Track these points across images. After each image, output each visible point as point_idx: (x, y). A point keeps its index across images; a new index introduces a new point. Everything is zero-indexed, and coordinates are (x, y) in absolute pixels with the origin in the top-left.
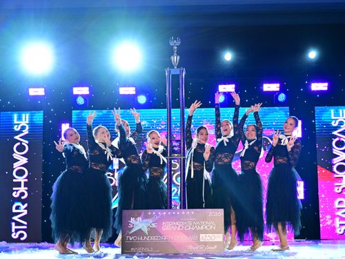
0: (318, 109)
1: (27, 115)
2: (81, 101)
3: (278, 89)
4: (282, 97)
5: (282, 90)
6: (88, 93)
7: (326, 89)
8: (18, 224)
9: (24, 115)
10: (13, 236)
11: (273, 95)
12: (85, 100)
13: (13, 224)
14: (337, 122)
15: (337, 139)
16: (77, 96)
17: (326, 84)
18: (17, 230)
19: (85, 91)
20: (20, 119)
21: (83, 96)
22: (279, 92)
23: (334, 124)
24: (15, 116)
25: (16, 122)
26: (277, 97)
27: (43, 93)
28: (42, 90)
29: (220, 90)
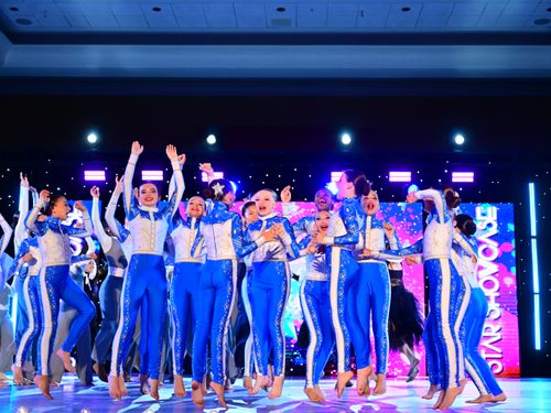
3: (409, 179)
5: (415, 180)
6: (161, 178)
7: (471, 180)
11: (403, 186)
14: (485, 223)
15: (484, 247)
17: (472, 174)
19: (158, 175)
22: (410, 184)
23: (480, 226)
26: (407, 189)
27: (103, 178)
28: (103, 173)
29: (333, 179)
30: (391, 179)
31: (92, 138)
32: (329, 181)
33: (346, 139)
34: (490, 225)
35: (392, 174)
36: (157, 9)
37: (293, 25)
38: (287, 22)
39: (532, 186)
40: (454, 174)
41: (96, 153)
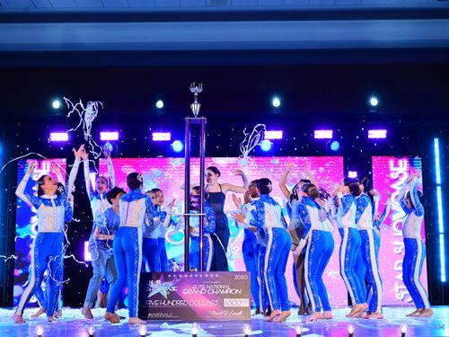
0: (375, 159)
1: (49, 163)
3: (331, 136)
4: (335, 146)
5: (335, 138)
6: (117, 138)
7: (384, 136)
9: (44, 163)
11: (326, 142)
12: (114, 147)
14: (397, 174)
16: (105, 142)
17: (385, 131)
19: (114, 136)
20: (40, 166)
21: (111, 142)
23: (393, 176)
26: (330, 145)
27: (67, 139)
28: (66, 134)
29: (266, 137)
30: (316, 137)
31: (56, 104)
32: (264, 138)
33: (276, 102)
34: (401, 175)
35: (316, 132)
37: (229, 4)
38: (224, 2)
39: (436, 141)
40: (370, 132)
41: (60, 117)
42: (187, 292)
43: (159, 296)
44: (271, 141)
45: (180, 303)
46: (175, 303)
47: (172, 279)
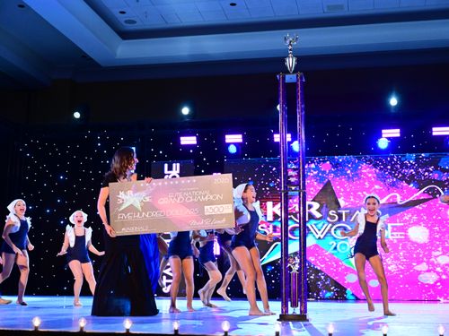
1: (178, 165)
2: (233, 149)
6: (241, 141)
8: (169, 277)
9: (174, 165)
10: (164, 290)
12: (238, 148)
13: (164, 277)
16: (229, 144)
18: (168, 284)
19: (238, 138)
20: (170, 168)
21: (235, 144)
24: (166, 165)
25: (166, 171)
27: (195, 142)
28: (194, 138)
29: (383, 136)
30: (434, 134)
31: (186, 111)
32: (381, 136)
33: (393, 101)
35: (434, 129)
36: (233, 4)
37: (346, 9)
38: (341, 7)
41: (189, 122)
42: (163, 201)
43: (131, 208)
44: (389, 138)
45: (155, 214)
46: (150, 214)
47: (144, 189)
